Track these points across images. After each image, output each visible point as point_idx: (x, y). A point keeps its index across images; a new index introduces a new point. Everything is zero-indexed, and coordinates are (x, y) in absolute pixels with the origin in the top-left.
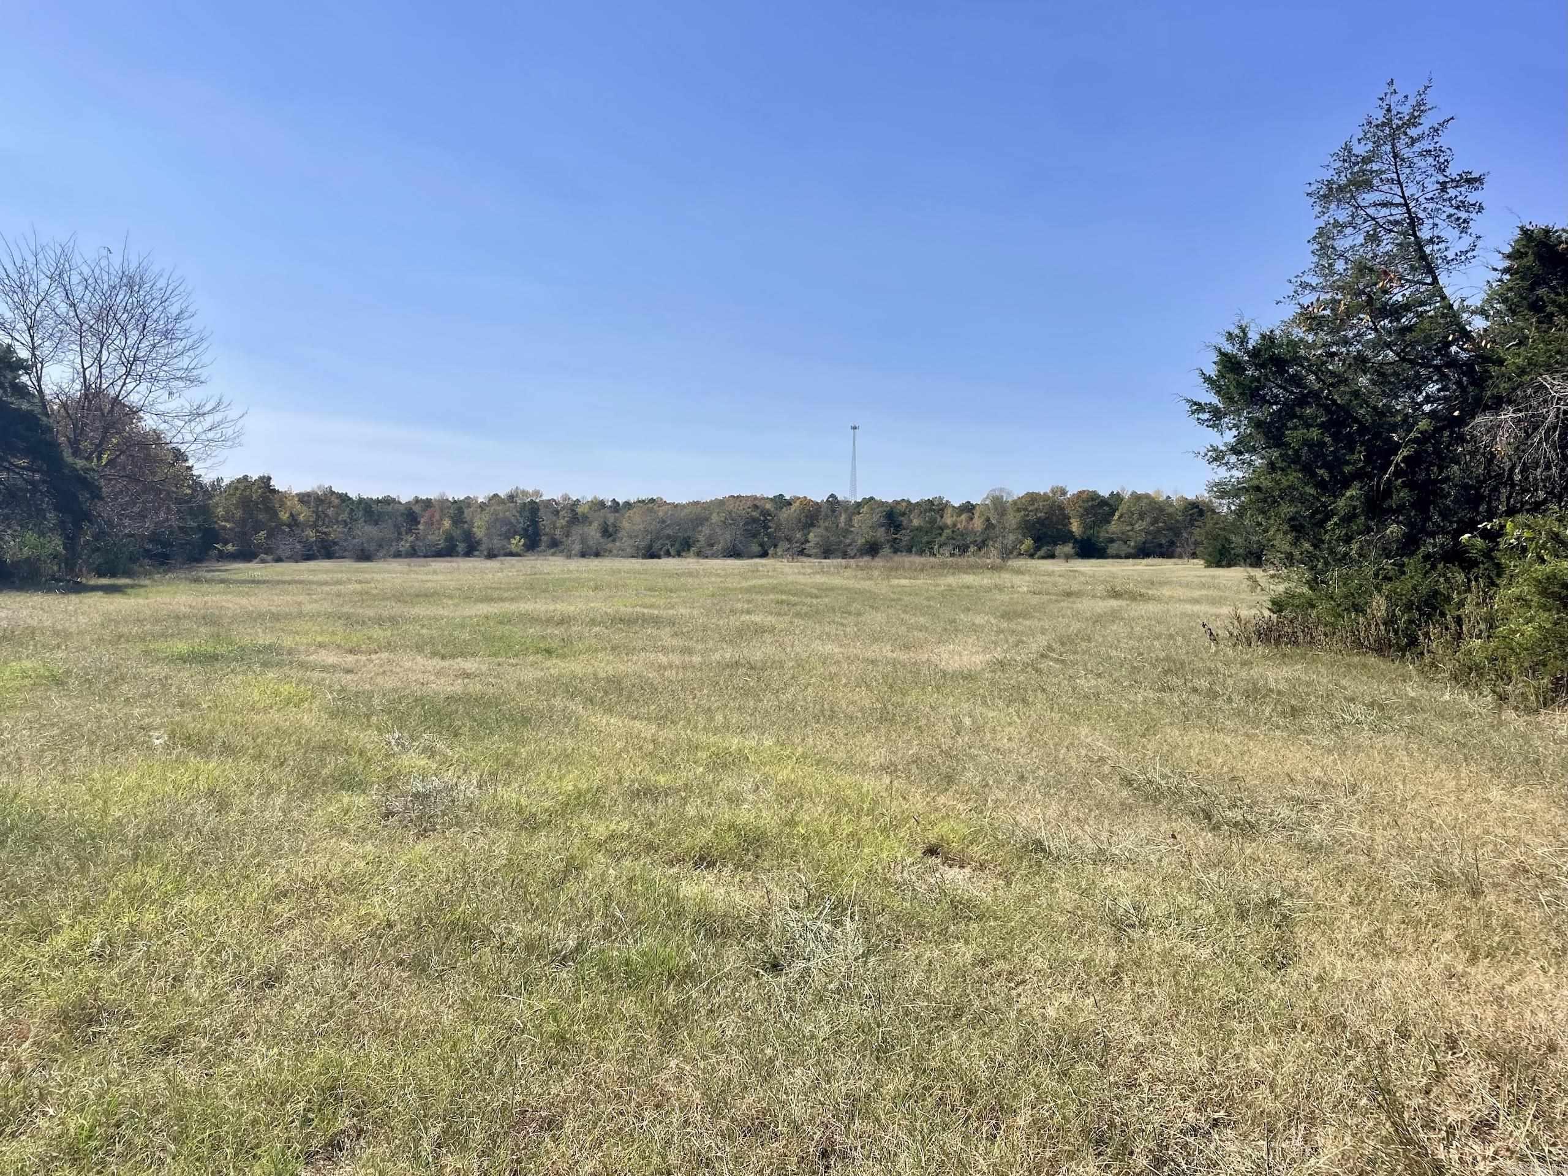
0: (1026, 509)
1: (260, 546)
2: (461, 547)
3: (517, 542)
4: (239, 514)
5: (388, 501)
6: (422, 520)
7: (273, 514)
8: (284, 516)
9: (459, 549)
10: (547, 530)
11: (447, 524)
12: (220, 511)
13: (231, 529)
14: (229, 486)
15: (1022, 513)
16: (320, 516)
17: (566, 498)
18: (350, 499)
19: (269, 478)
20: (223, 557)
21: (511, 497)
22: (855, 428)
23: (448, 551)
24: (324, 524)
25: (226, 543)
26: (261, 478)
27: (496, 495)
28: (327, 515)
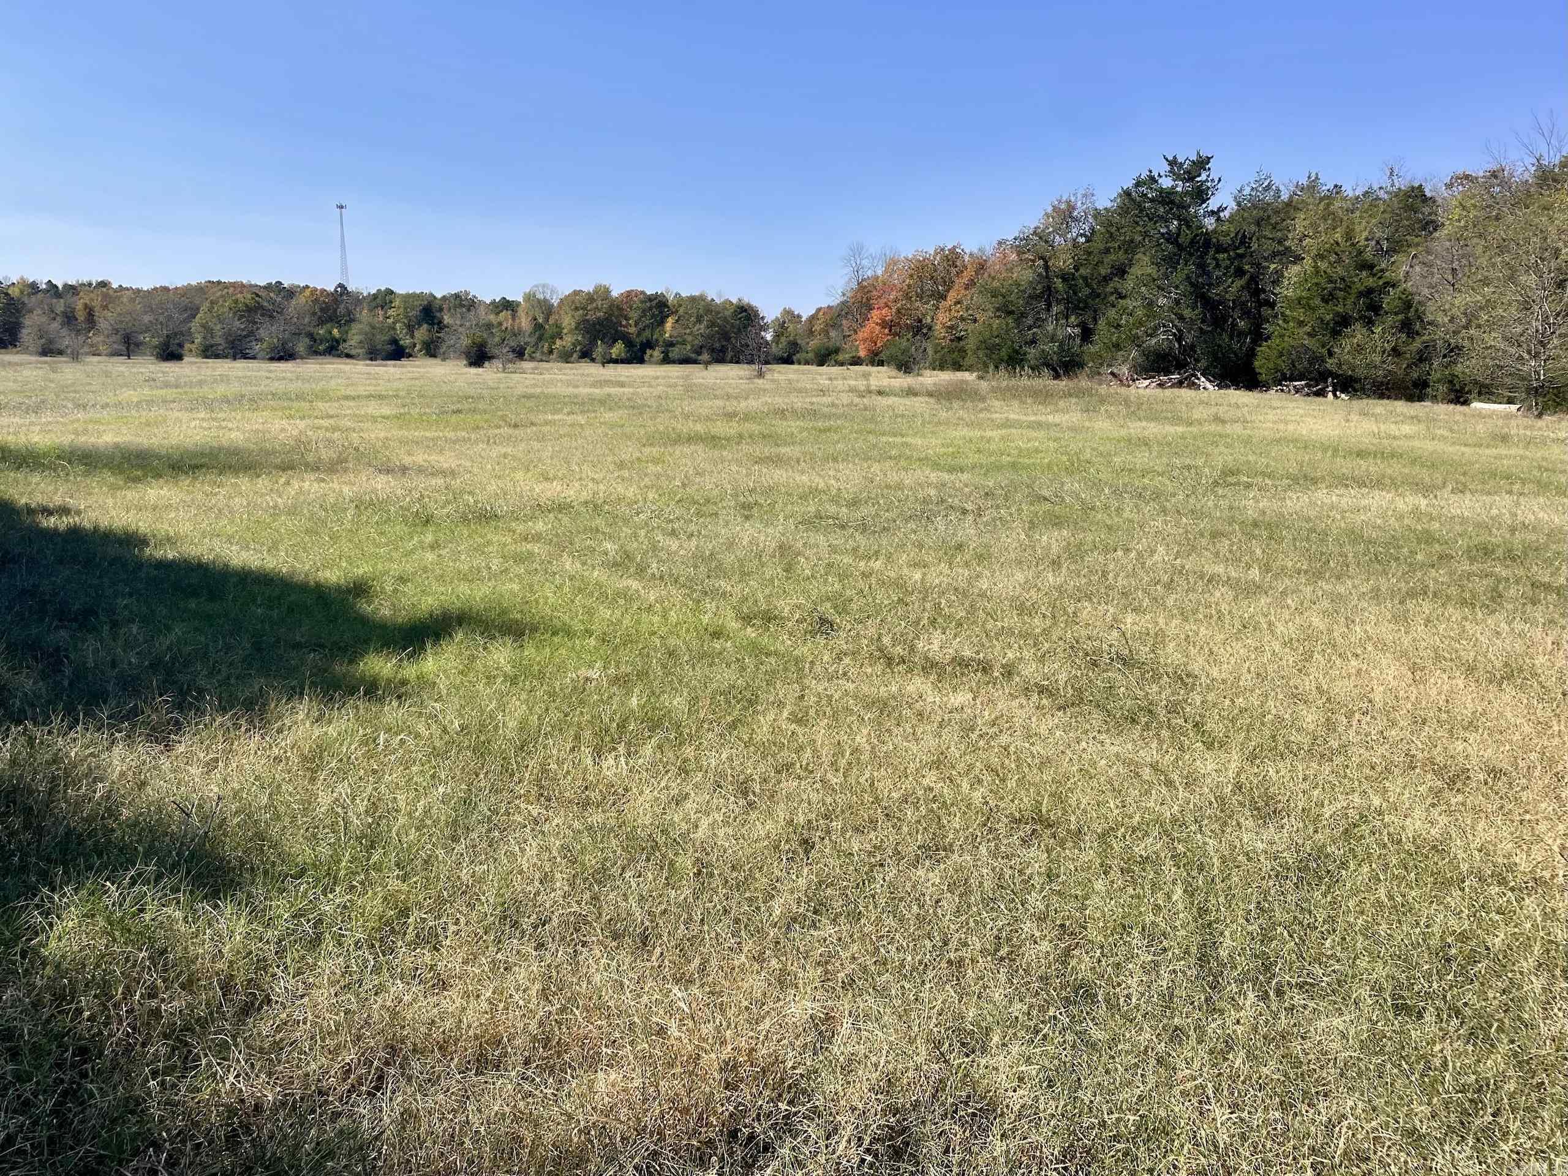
0: (584, 308)
15: (582, 313)
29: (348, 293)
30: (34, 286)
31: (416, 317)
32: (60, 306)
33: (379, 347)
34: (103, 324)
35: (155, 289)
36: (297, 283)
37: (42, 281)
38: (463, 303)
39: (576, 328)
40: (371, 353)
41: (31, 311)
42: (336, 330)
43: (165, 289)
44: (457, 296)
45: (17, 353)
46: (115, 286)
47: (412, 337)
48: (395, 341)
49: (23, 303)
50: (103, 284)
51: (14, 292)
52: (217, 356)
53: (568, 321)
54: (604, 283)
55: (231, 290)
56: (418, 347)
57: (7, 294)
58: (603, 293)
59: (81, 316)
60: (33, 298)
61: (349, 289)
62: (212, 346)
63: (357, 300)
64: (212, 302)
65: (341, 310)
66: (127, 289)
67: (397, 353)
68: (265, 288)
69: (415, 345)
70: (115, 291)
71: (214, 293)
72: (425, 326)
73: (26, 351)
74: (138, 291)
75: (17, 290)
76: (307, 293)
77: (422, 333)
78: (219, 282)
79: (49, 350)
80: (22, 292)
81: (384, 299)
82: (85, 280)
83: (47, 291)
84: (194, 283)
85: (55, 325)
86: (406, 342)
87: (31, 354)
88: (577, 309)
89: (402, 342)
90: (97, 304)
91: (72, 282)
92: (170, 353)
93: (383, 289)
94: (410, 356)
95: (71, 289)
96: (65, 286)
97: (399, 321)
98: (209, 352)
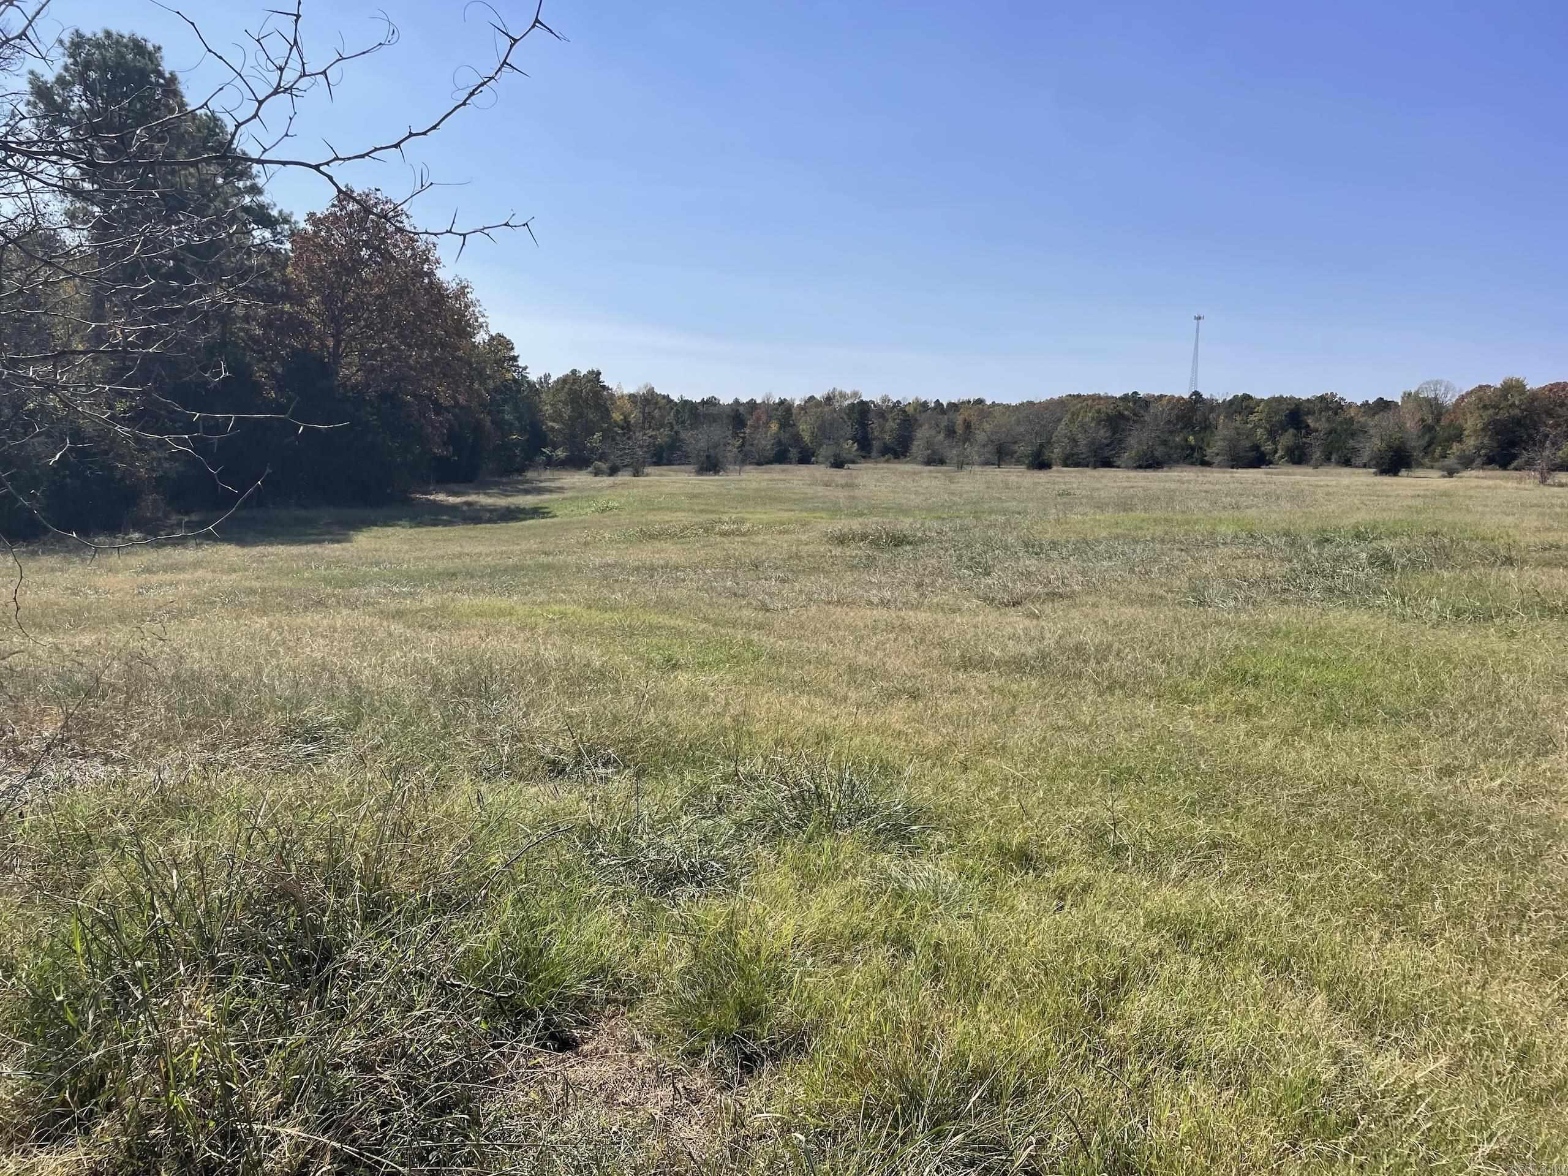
0: (1494, 407)
1: (593, 450)
2: (793, 453)
3: (850, 447)
4: (567, 412)
5: (711, 403)
6: (749, 423)
7: (606, 413)
8: (617, 416)
9: (791, 455)
10: (876, 434)
11: (774, 427)
12: (548, 410)
13: (559, 430)
14: (557, 382)
15: (1491, 411)
16: (647, 418)
17: (885, 400)
18: (672, 401)
19: (599, 373)
20: (552, 464)
21: (829, 399)
22: (1199, 318)
23: (780, 457)
24: (650, 427)
25: (555, 448)
26: (591, 373)
27: (812, 398)
28: (653, 418)
29: (1204, 400)
30: (925, 404)
31: (1281, 422)
32: (944, 421)
33: (1241, 454)
34: (981, 437)
35: (1022, 404)
36: (1152, 393)
37: (931, 400)
38: (1328, 405)
39: (1483, 429)
40: (1232, 460)
41: (921, 426)
42: (1191, 438)
43: (1031, 404)
44: (1322, 398)
45: (907, 462)
46: (988, 402)
47: (1274, 443)
48: (1256, 447)
49: (916, 420)
50: (980, 401)
51: (910, 410)
52: (1077, 465)
53: (1471, 423)
54: (1517, 376)
55: (1090, 402)
56: (1280, 453)
57: (904, 412)
58: (1512, 387)
59: (960, 430)
60: (924, 415)
61: (1204, 396)
62: (1073, 455)
63: (1212, 406)
64: (1073, 414)
65: (1198, 416)
66: (998, 405)
67: (1258, 459)
68: (1121, 399)
69: (1276, 452)
70: (989, 407)
71: (1074, 405)
72: (1291, 431)
73: (914, 461)
74: (1008, 407)
75: (912, 409)
76: (1164, 402)
77: (1287, 439)
78: (1079, 396)
79: (935, 460)
80: (915, 410)
81: (1243, 405)
82: (965, 399)
83: (935, 409)
84: (1056, 397)
85: (941, 437)
86: (1268, 447)
87: (918, 463)
88: (1485, 407)
89: (1263, 449)
90: (974, 419)
91: (954, 400)
92: (1040, 463)
93: (1240, 394)
94: (1271, 463)
95: (953, 406)
96: (950, 404)
97: (1260, 427)
98: (1072, 461)
